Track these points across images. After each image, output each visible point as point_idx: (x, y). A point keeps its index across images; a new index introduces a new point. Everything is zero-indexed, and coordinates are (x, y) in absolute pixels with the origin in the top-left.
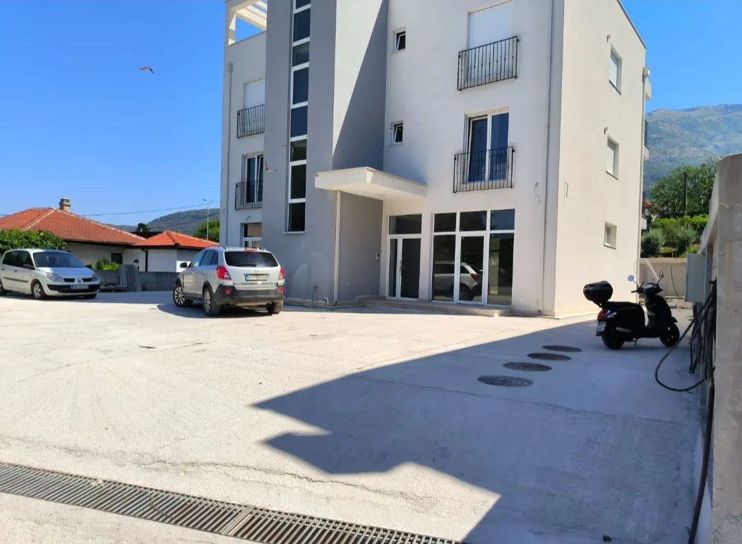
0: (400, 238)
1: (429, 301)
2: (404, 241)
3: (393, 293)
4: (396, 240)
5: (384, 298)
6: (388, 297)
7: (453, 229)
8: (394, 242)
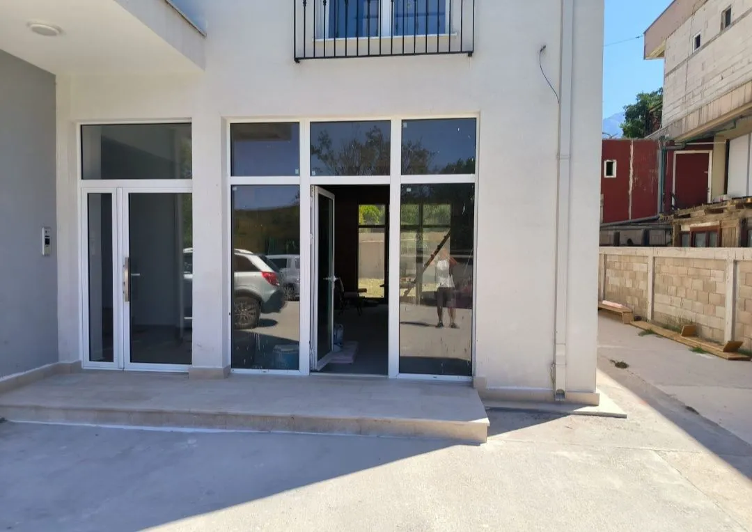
0: (121, 190)
1: (227, 374)
2: (134, 199)
3: (103, 346)
4: (106, 199)
5: (76, 368)
6: (87, 364)
7: (293, 169)
8: (102, 205)
